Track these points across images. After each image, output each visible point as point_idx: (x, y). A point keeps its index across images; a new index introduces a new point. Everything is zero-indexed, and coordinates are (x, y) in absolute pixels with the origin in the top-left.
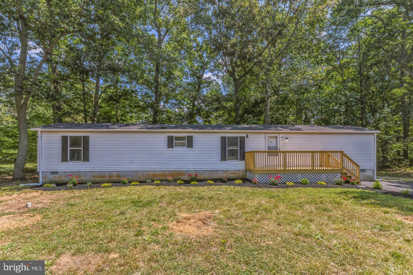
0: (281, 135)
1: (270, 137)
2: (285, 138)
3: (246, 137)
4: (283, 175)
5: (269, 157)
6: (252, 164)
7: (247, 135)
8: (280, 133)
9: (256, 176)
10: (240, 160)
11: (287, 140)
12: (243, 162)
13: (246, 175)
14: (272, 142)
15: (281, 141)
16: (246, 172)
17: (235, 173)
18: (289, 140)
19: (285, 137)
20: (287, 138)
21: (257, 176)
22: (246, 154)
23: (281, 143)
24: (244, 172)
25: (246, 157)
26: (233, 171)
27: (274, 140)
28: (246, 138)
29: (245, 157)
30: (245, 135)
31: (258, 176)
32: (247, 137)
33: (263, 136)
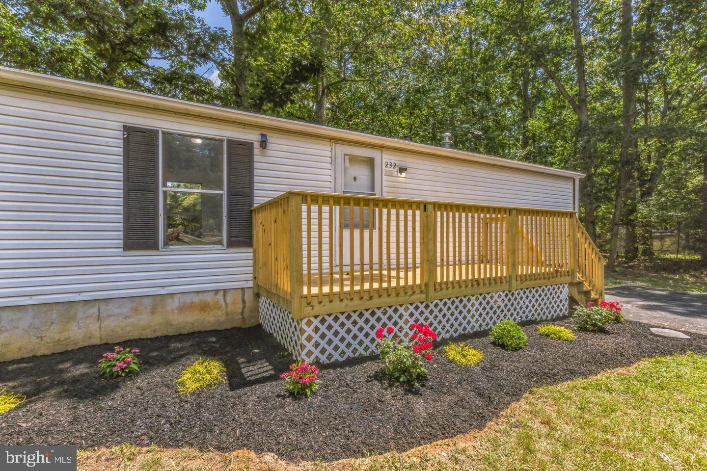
0: (388, 157)
1: (353, 159)
2: (397, 169)
3: (256, 145)
4: (422, 307)
5: (346, 233)
6: (281, 265)
7: (263, 136)
8: (382, 148)
9: (302, 331)
10: (228, 247)
11: (404, 174)
12: (245, 255)
13: (256, 309)
14: (355, 179)
15: (385, 178)
16: (257, 295)
17: (204, 307)
18: (409, 176)
19: (398, 163)
20: (402, 170)
21: (309, 331)
22: (259, 219)
23: (385, 183)
24: (249, 296)
25: (258, 232)
26: (196, 299)
27: (362, 173)
28: (257, 150)
29: (254, 232)
30: (253, 136)
31: (317, 329)
32: (264, 144)
33: (324, 150)
